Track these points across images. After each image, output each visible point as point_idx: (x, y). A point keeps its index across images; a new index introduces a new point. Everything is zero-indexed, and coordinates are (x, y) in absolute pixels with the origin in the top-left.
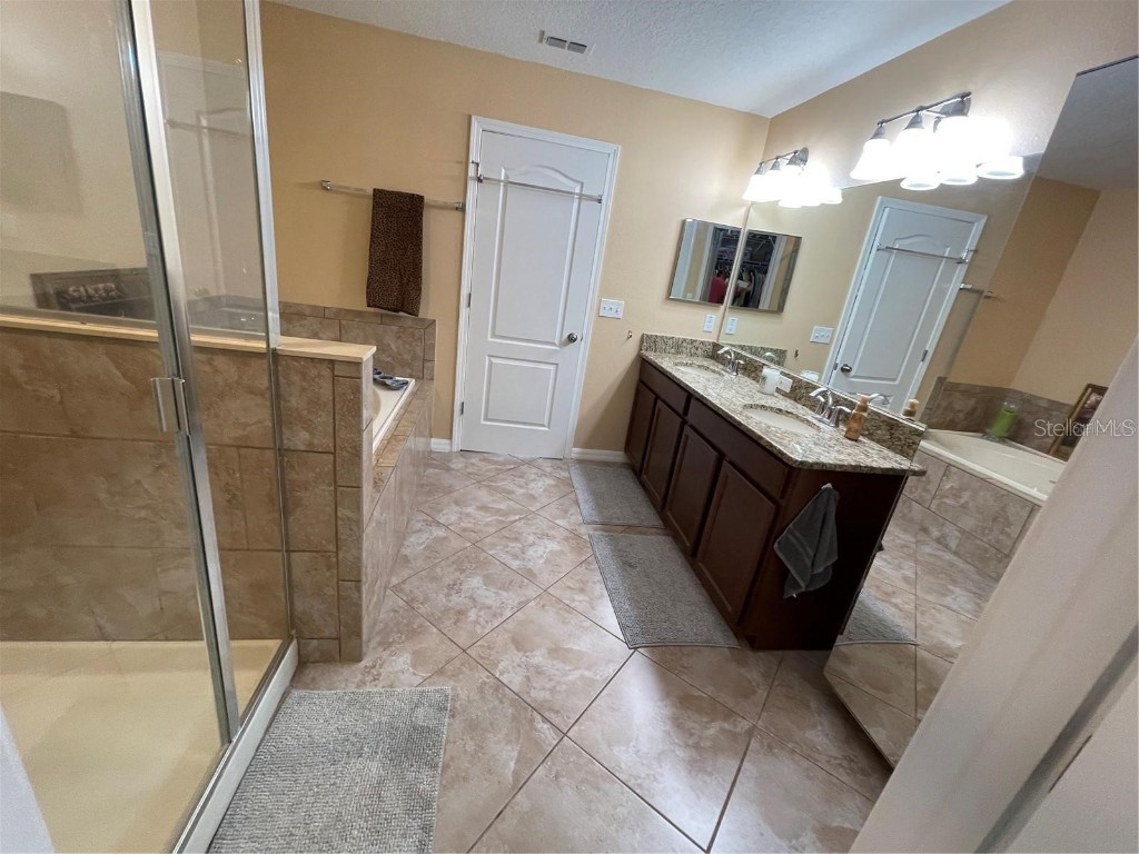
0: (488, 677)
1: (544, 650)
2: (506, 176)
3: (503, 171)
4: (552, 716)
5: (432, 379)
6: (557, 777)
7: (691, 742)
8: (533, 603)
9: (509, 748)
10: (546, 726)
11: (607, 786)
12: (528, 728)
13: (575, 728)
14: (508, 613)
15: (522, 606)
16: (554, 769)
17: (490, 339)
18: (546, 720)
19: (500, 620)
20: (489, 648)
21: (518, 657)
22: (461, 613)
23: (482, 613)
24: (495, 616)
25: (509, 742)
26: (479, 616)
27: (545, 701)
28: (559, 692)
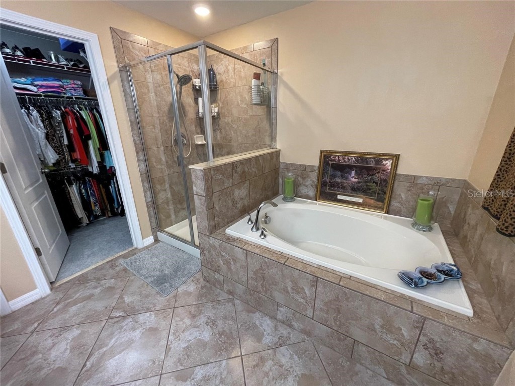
0: (155, 309)
8: (162, 357)
14: (171, 338)
18: (119, 317)
20: (165, 317)
21: (148, 325)
22: (193, 317)
24: (177, 331)
26: (184, 323)
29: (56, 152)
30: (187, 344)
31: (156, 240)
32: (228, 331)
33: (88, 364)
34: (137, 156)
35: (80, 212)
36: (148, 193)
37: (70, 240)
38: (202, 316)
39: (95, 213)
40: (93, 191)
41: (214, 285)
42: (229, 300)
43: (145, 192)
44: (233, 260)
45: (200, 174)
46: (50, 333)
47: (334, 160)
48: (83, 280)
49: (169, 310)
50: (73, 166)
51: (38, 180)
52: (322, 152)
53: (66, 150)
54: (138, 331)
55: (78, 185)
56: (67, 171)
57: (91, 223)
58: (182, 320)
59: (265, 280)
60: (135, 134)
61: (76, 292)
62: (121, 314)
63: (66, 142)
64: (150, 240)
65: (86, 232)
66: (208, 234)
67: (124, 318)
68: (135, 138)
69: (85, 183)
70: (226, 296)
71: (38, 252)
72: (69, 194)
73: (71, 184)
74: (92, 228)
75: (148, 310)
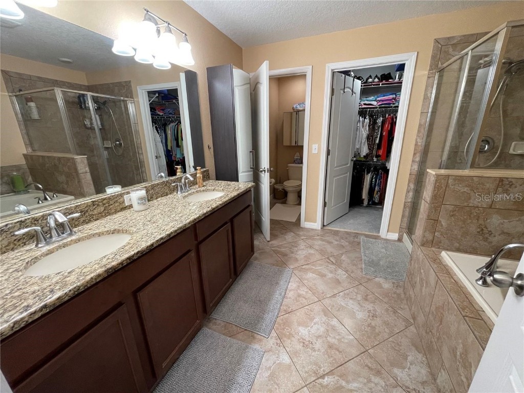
8: (328, 296)
14: (341, 294)
15: (334, 296)
18: (332, 261)
19: (346, 292)
22: (365, 299)
23: (355, 297)
24: (348, 294)
26: (356, 296)
29: (369, 148)
30: (345, 305)
31: (400, 240)
32: (377, 331)
33: (304, 267)
34: (413, 157)
35: (365, 195)
36: (411, 194)
37: (349, 211)
38: (372, 305)
39: (374, 199)
40: (381, 182)
41: (407, 300)
42: (406, 320)
43: (408, 192)
44: (426, 282)
45: (433, 179)
46: (305, 244)
48: (336, 233)
49: (357, 282)
50: (375, 159)
51: (348, 164)
53: (376, 147)
54: (332, 275)
55: (372, 174)
56: (371, 163)
57: (369, 206)
58: (357, 293)
59: (441, 324)
60: (419, 137)
61: (328, 236)
62: (334, 261)
63: (377, 141)
64: (394, 236)
65: (362, 210)
66: (419, 244)
67: (333, 263)
68: (418, 140)
69: (377, 175)
70: (408, 316)
71: (325, 204)
72: (364, 179)
73: (368, 173)
74: (367, 210)
75: (347, 271)
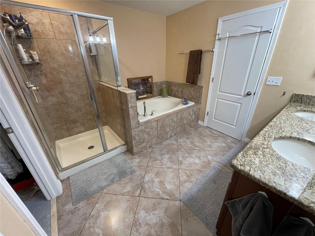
0: (144, 174)
1: (159, 180)
2: (229, 35)
3: (228, 33)
4: (142, 191)
5: (201, 104)
6: (128, 201)
7: (158, 233)
8: (172, 169)
9: (130, 188)
10: (139, 192)
11: (132, 213)
12: (136, 188)
13: (143, 198)
14: (164, 167)
15: (169, 168)
16: (130, 199)
17: (218, 92)
18: (141, 191)
19: (161, 167)
20: (151, 170)
21: (153, 176)
22: (156, 160)
23: (160, 163)
24: (161, 165)
25: (131, 187)
26: (158, 163)
27: (146, 188)
28: (150, 189)
47: (134, 82)
52: (128, 79)
